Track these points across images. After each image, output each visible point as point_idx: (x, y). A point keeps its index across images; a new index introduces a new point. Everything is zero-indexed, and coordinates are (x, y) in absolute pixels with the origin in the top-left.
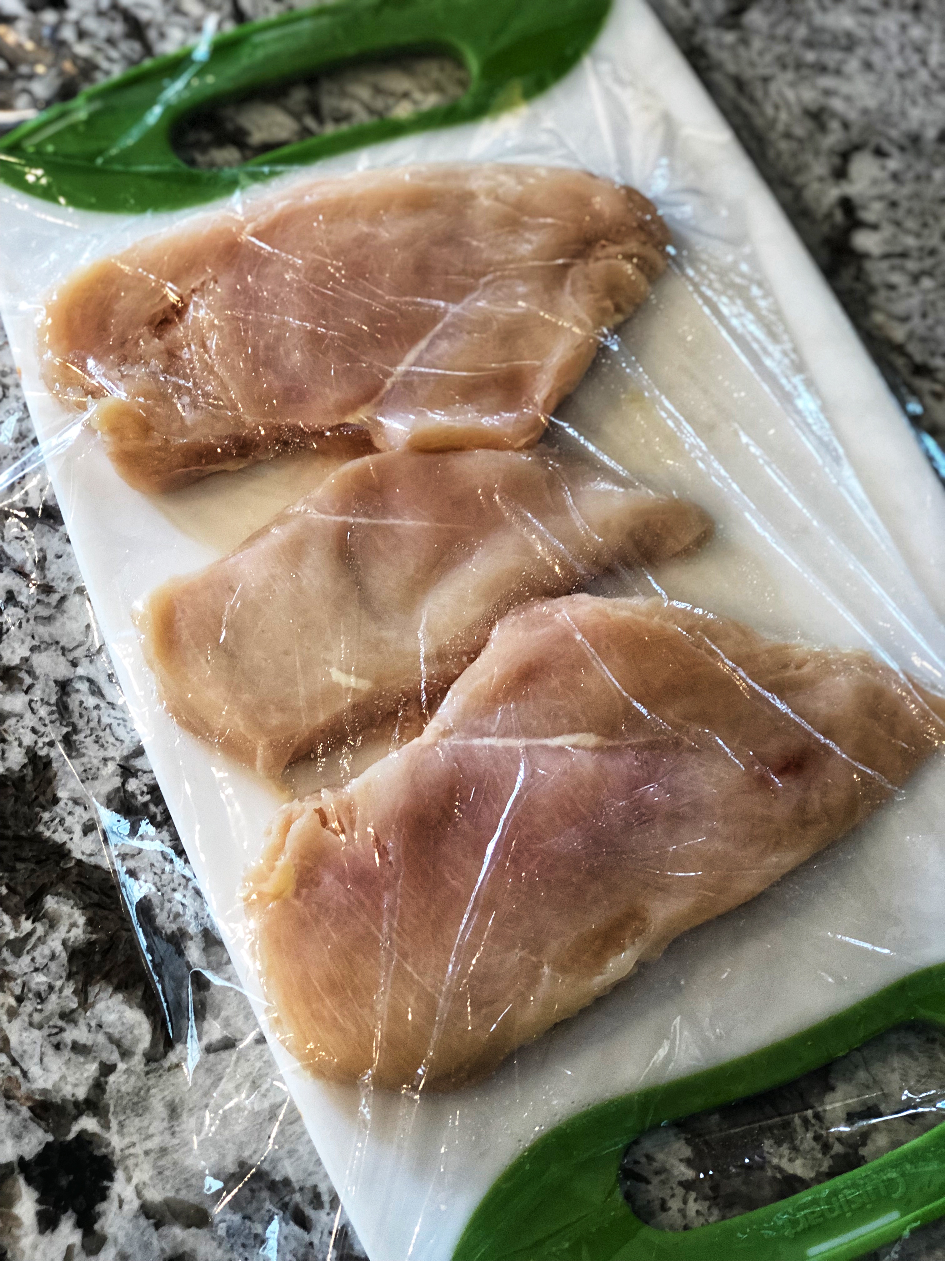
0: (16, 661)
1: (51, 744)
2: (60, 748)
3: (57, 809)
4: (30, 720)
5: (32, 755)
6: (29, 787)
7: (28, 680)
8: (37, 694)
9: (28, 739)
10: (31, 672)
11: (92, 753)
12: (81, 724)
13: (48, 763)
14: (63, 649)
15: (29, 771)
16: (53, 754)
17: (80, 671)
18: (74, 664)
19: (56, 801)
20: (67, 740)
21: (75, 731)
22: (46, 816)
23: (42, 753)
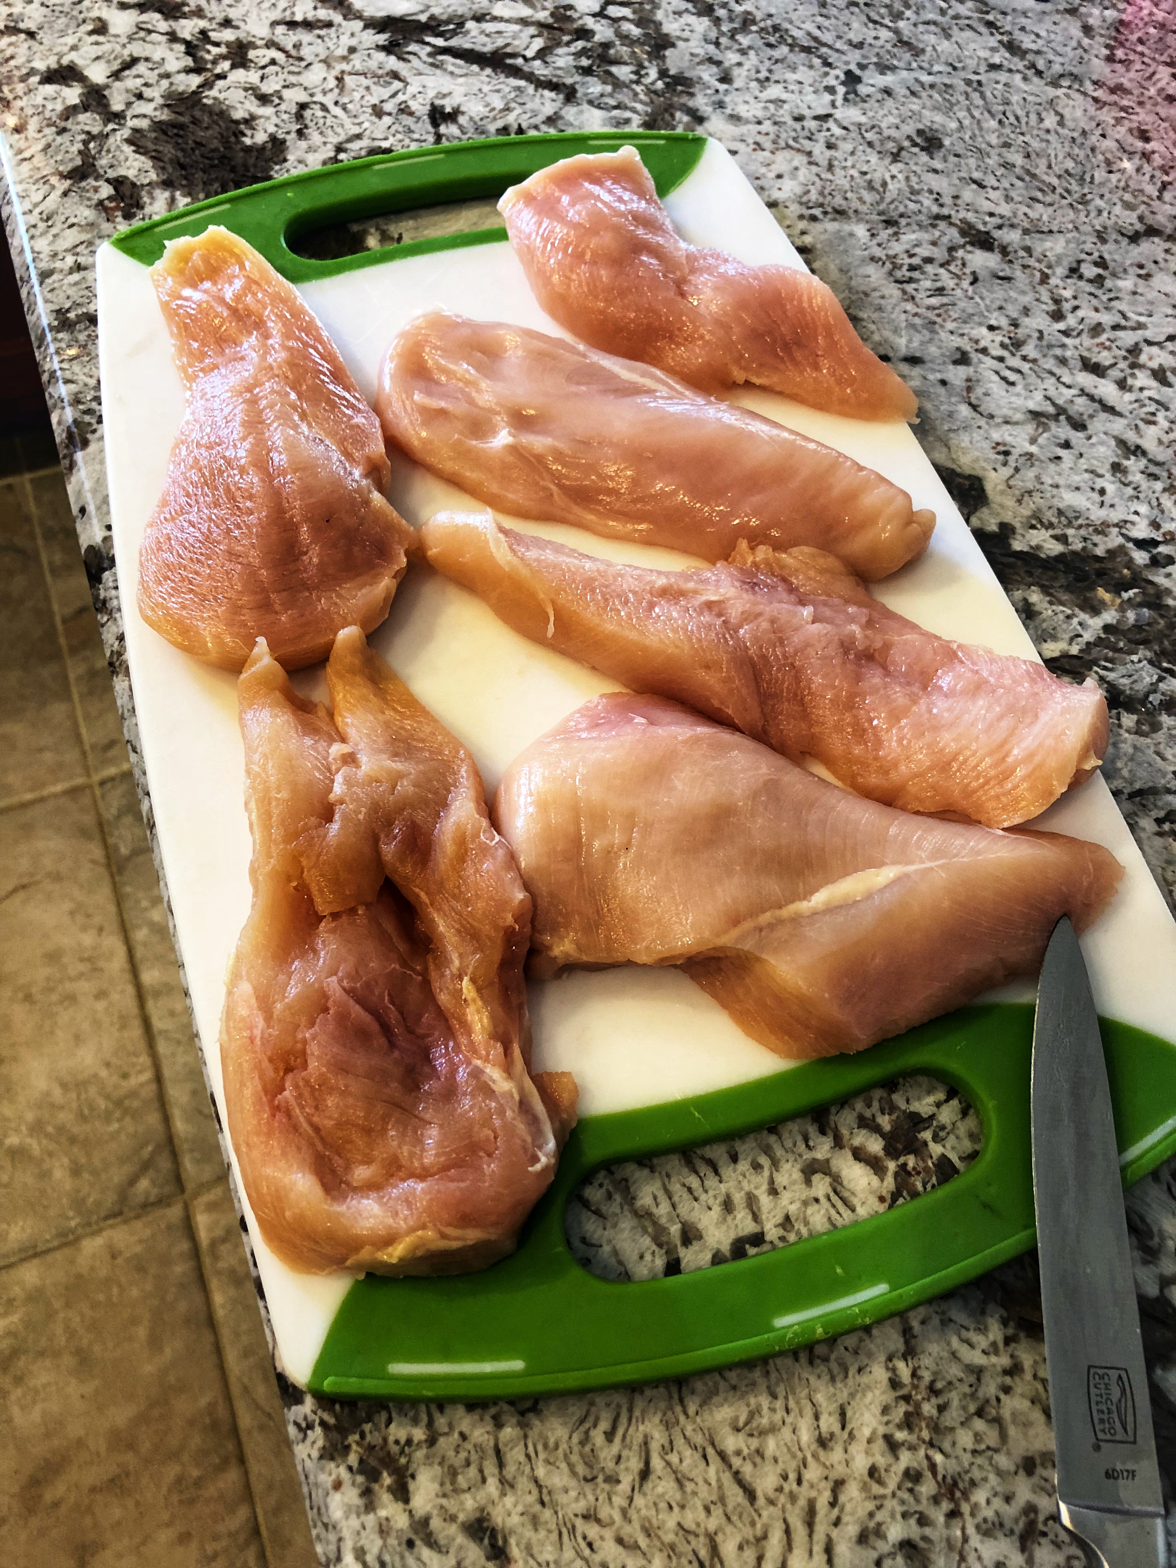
0: (270, 91)
1: (288, 133)
2: (293, 135)
3: (286, 164)
4: (275, 120)
5: (273, 138)
6: (268, 153)
7: (277, 101)
8: (283, 107)
9: (272, 129)
10: (280, 98)
11: (315, 138)
12: (311, 124)
13: (284, 142)
14: (306, 89)
15: (269, 145)
16: (288, 137)
17: (315, 99)
18: (312, 95)
19: (285, 160)
20: (300, 133)
21: (306, 127)
22: (277, 167)
23: (281, 136)
